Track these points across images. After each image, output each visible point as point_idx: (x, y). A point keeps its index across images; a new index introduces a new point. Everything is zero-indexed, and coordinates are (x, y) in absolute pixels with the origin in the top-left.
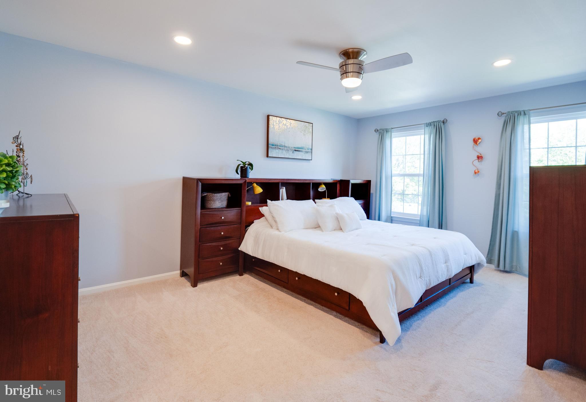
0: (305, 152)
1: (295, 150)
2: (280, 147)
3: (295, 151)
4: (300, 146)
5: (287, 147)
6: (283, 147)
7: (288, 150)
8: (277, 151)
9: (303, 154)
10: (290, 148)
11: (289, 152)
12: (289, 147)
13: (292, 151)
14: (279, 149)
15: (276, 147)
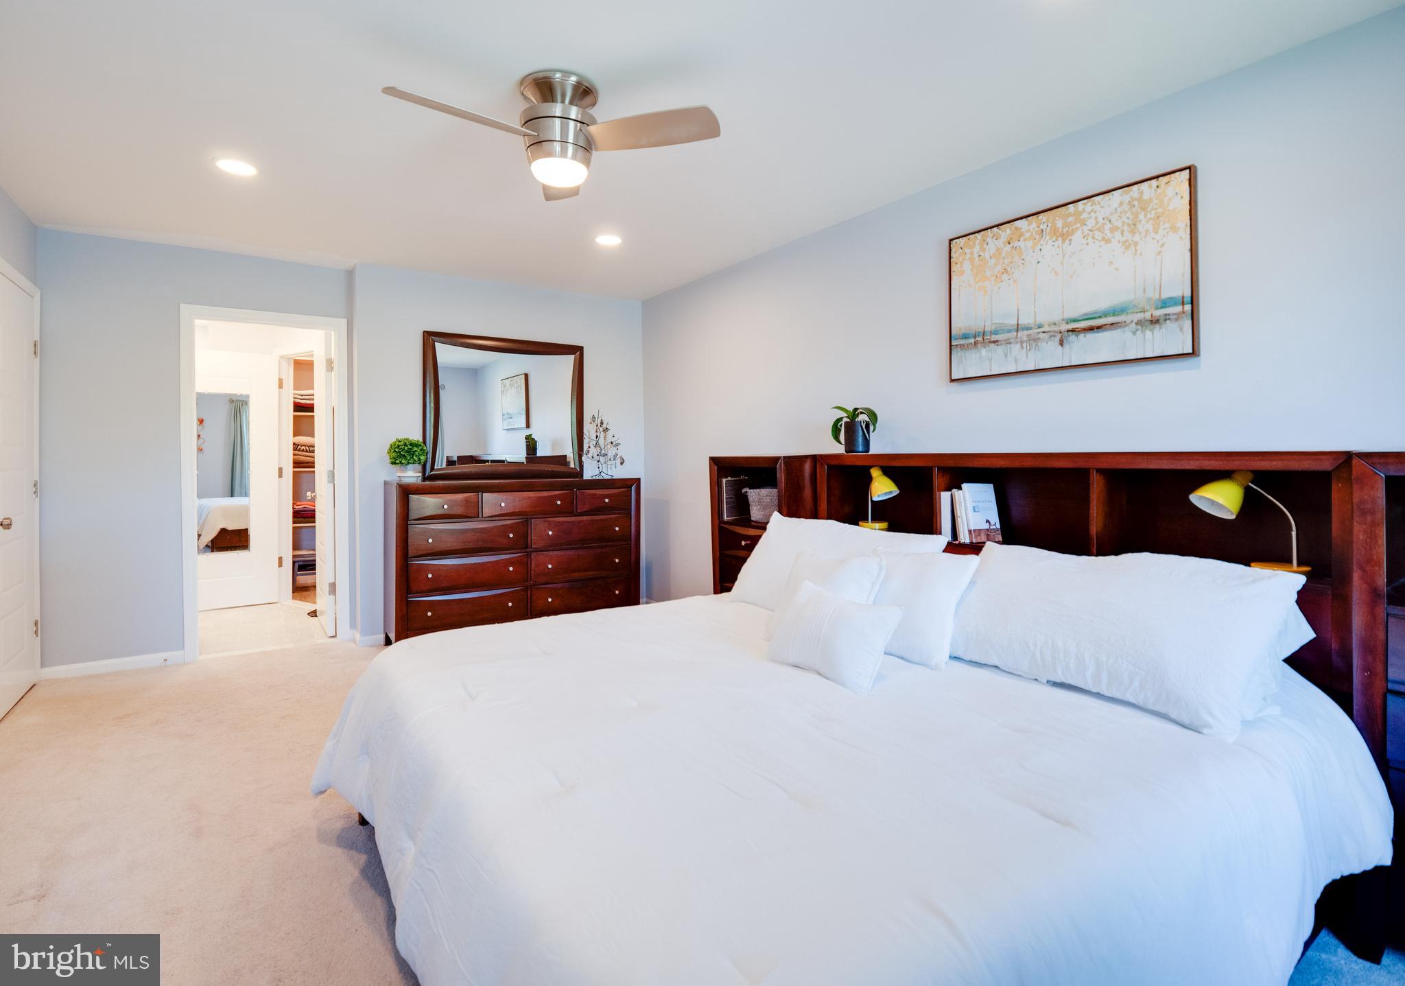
0: (1139, 323)
1: (1073, 331)
2: (994, 338)
3: (1073, 337)
4: (1103, 304)
5: (1028, 329)
6: (1009, 331)
7: (1036, 340)
8: (984, 352)
9: (1129, 335)
10: (1046, 328)
11: (1043, 345)
12: (1040, 327)
13: (1057, 339)
14: (992, 345)
15: (980, 339)
